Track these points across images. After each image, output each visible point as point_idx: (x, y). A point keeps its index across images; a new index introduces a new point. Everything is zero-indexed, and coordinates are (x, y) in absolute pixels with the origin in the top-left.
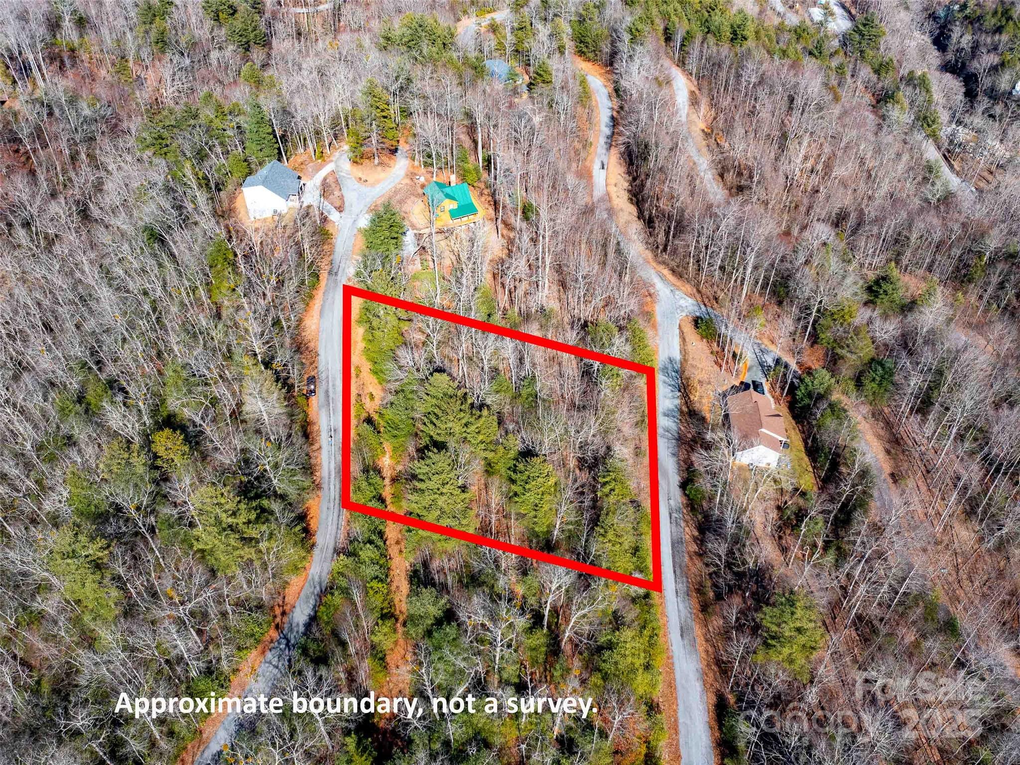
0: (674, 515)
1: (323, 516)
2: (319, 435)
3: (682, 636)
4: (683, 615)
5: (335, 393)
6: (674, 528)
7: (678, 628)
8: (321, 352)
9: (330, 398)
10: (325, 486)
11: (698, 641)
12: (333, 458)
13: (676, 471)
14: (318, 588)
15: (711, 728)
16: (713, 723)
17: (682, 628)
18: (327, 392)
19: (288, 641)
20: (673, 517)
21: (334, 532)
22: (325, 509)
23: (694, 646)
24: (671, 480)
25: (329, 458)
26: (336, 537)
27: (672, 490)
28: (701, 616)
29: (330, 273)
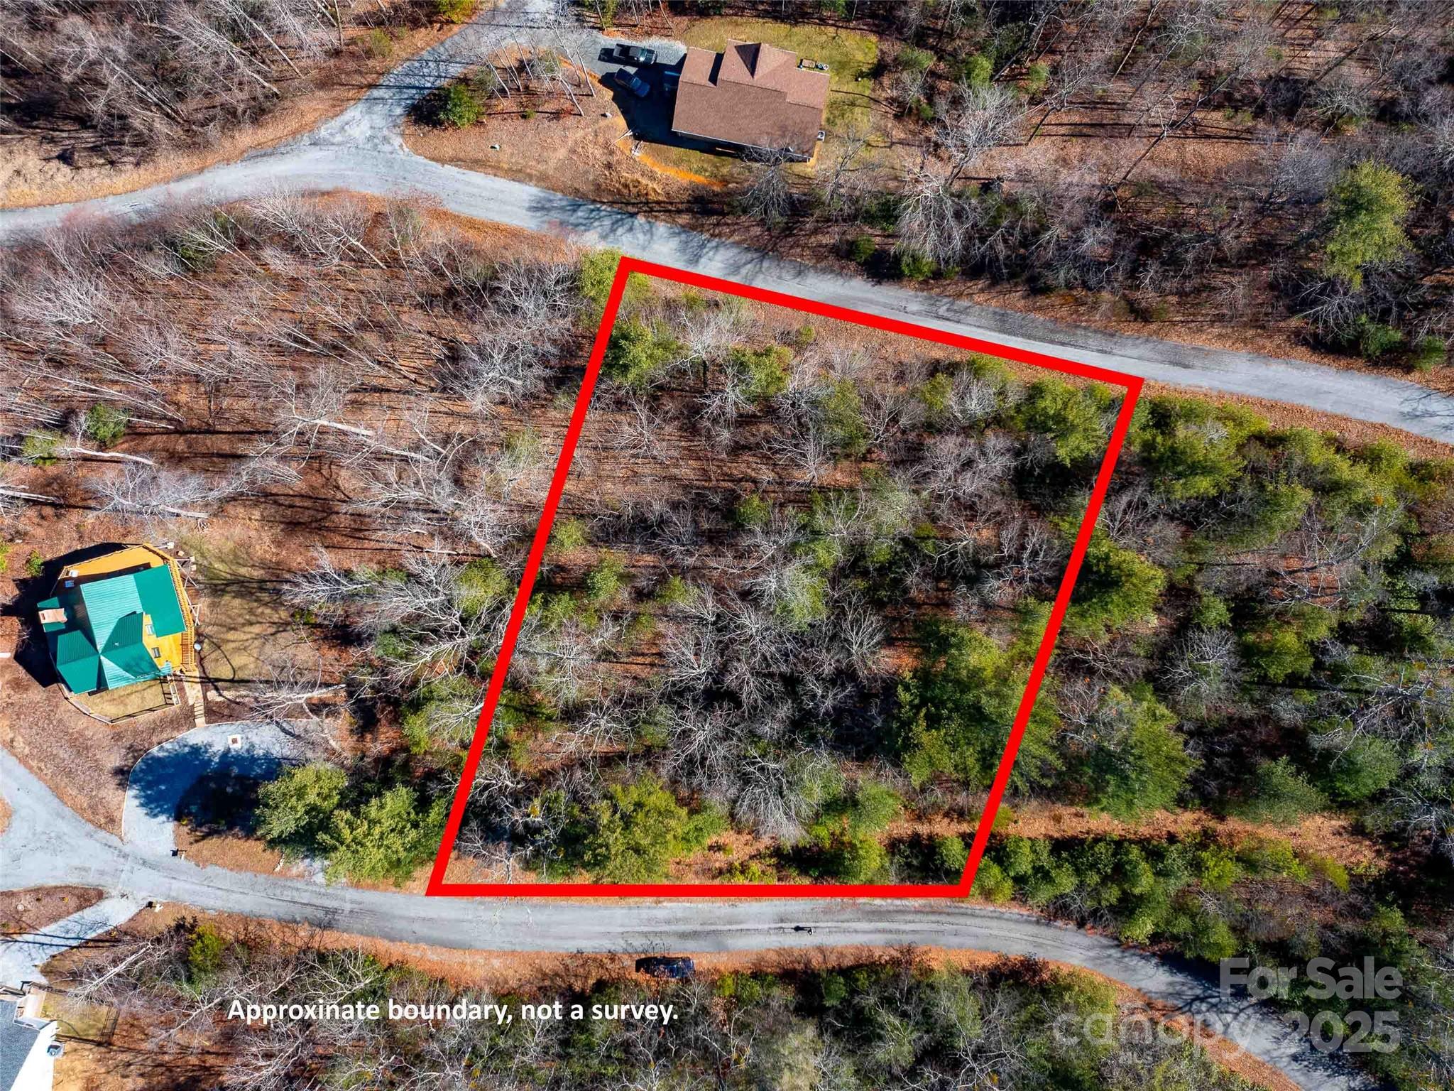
0: (942, 311)
1: (970, 942)
2: (789, 951)
3: (1186, 366)
4: (1148, 354)
5: (686, 920)
6: (970, 319)
7: (1171, 368)
8: (572, 946)
9: (699, 928)
10: (906, 939)
11: (1199, 344)
12: (845, 925)
13: (841, 281)
14: (1112, 951)
15: (1348, 368)
16: (1343, 362)
17: (1171, 363)
18: (683, 936)
19: (1197, 998)
20: (946, 314)
21: (1003, 924)
22: (955, 941)
23: (1208, 353)
24: (860, 295)
25: (845, 931)
26: (1017, 921)
27: (882, 300)
28: (1154, 326)
29: (327, 926)
